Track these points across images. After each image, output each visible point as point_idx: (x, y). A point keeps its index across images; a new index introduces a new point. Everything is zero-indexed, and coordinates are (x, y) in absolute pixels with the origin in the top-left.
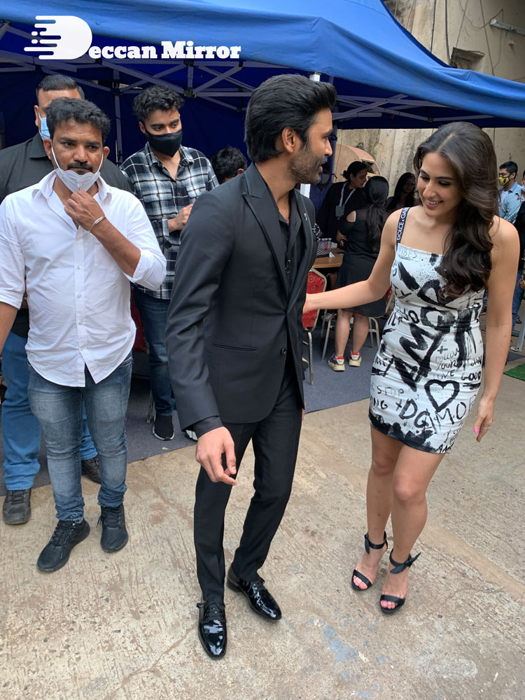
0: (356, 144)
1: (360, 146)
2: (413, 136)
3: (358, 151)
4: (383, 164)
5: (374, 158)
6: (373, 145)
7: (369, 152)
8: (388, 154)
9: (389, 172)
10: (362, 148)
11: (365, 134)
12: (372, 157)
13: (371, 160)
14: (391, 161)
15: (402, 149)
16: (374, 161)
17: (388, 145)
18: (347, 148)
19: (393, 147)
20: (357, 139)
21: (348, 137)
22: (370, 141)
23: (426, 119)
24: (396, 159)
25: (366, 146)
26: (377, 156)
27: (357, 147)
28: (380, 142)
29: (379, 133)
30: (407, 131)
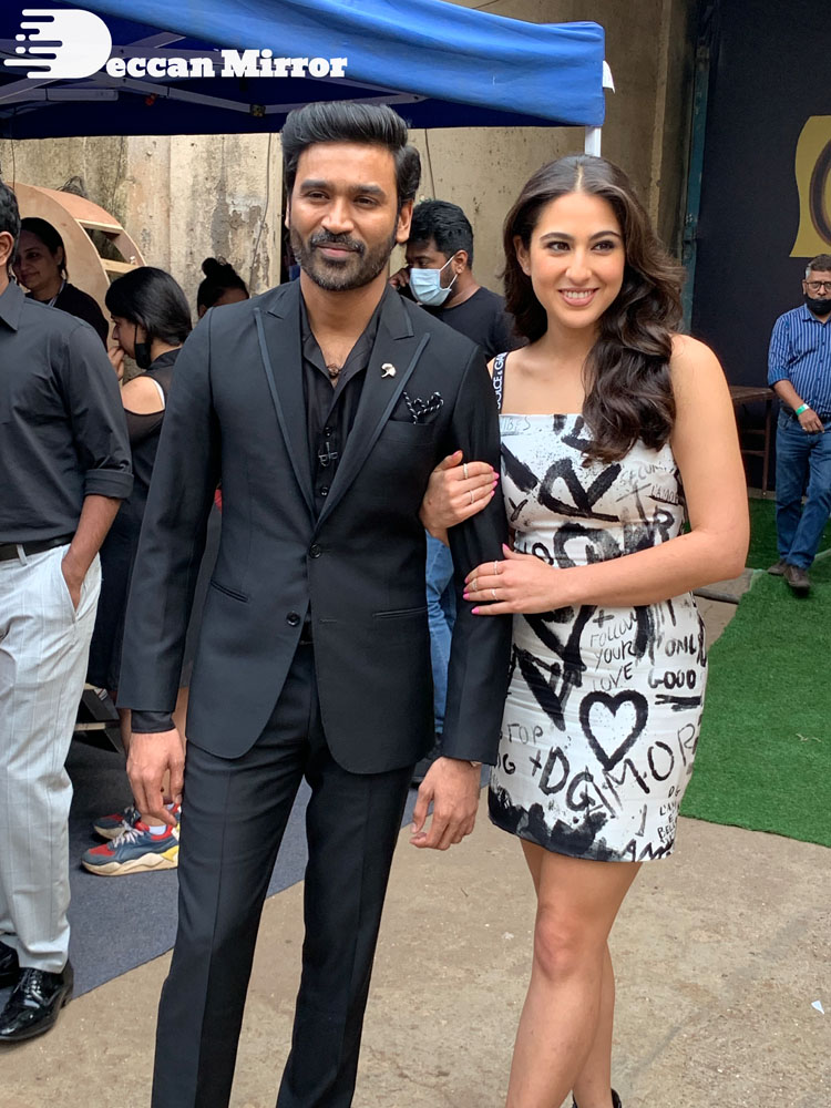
0: (63, 183)
1: (73, 187)
2: (218, 156)
3: (69, 201)
4: (147, 235)
5: (120, 220)
6: (110, 183)
7: (102, 204)
8: (155, 208)
9: (169, 254)
10: (80, 193)
11: (84, 152)
12: (114, 219)
13: (113, 225)
14: (168, 224)
15: (194, 192)
16: (119, 227)
17: (152, 181)
18: (34, 193)
19: (167, 186)
20: (62, 168)
21: (36, 162)
22: (101, 173)
23: (244, 108)
24: (180, 218)
25: (91, 184)
26: (128, 214)
27: (66, 189)
28: (128, 175)
29: (123, 150)
30: (201, 140)
